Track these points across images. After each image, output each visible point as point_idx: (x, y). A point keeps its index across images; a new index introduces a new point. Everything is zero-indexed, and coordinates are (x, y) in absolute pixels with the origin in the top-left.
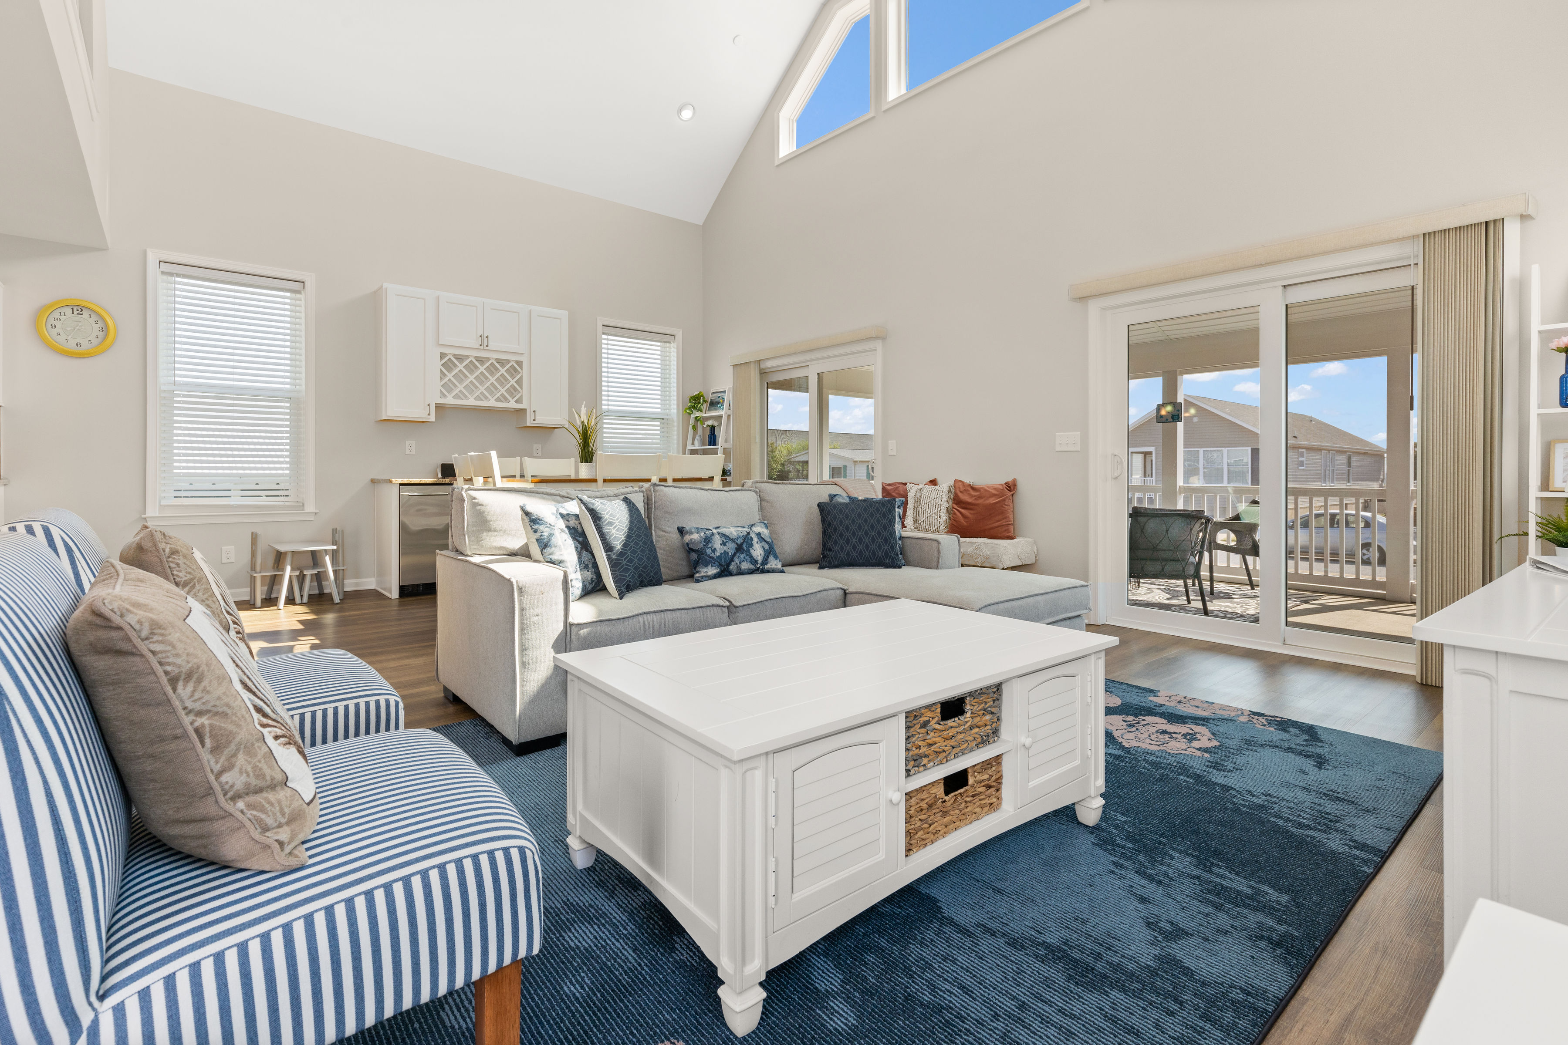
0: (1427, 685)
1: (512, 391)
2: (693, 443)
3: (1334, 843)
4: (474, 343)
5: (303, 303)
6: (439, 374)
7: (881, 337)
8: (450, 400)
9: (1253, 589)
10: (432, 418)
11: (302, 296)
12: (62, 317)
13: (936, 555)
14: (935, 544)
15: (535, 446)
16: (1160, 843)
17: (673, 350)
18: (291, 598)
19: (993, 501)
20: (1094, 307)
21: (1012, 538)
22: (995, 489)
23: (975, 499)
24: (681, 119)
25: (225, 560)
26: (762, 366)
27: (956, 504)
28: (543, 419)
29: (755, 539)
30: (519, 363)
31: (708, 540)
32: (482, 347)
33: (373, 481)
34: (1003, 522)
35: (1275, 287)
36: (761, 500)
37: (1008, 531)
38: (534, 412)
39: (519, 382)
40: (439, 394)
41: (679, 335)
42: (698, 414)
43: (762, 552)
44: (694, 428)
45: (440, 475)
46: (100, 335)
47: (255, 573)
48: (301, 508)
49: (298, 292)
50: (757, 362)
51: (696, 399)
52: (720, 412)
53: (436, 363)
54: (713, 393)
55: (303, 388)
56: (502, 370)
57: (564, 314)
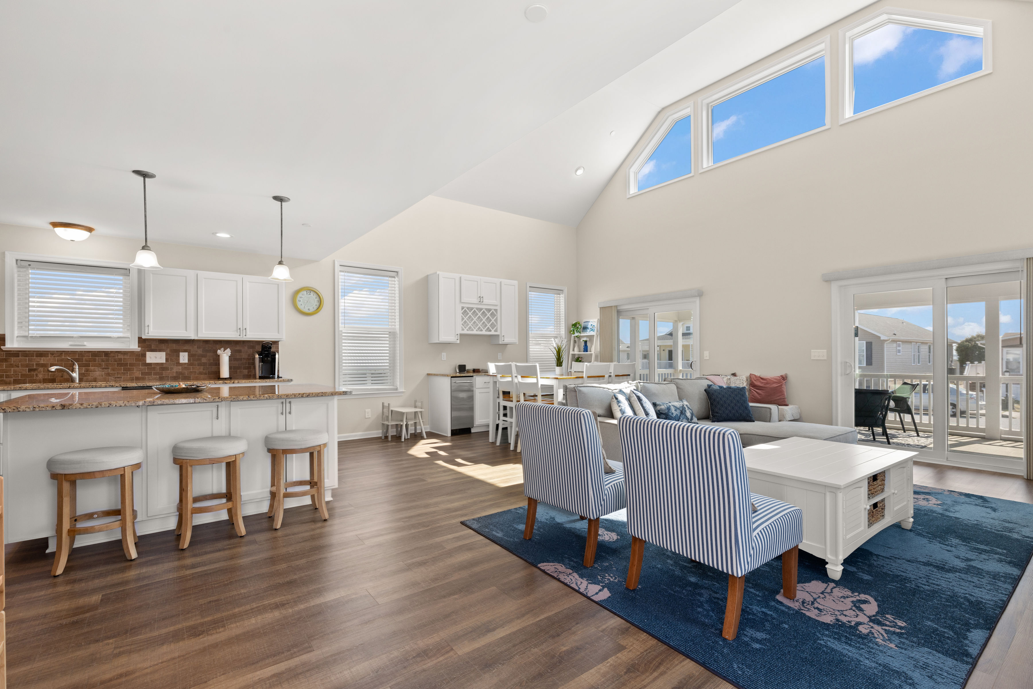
0: (1030, 480)
1: (493, 326)
2: (573, 350)
3: (1015, 536)
4: (476, 300)
5: (396, 282)
6: (461, 318)
7: (700, 294)
8: (465, 332)
9: (905, 432)
10: (458, 342)
11: (396, 279)
12: (303, 296)
13: (769, 415)
14: (769, 410)
15: (499, 354)
16: (942, 535)
17: (562, 298)
18: (398, 436)
19: (775, 385)
20: (835, 286)
21: (787, 405)
22: (775, 379)
23: (765, 384)
24: (576, 174)
25: (367, 417)
26: (619, 308)
27: (752, 387)
28: (507, 340)
29: (686, 408)
30: (496, 310)
31: (669, 409)
32: (480, 303)
33: (428, 375)
34: (782, 397)
35: (942, 279)
36: (677, 388)
37: (784, 401)
38: (503, 336)
39: (496, 320)
40: (461, 329)
41: (566, 291)
42: (576, 334)
43: (690, 414)
44: (575, 342)
45: (458, 371)
46: (318, 304)
47: (386, 423)
48: (397, 389)
49: (394, 277)
50: (616, 306)
51: (575, 325)
52: (592, 333)
53: (459, 312)
54: (584, 322)
55: (397, 327)
56: (488, 315)
57: (515, 283)
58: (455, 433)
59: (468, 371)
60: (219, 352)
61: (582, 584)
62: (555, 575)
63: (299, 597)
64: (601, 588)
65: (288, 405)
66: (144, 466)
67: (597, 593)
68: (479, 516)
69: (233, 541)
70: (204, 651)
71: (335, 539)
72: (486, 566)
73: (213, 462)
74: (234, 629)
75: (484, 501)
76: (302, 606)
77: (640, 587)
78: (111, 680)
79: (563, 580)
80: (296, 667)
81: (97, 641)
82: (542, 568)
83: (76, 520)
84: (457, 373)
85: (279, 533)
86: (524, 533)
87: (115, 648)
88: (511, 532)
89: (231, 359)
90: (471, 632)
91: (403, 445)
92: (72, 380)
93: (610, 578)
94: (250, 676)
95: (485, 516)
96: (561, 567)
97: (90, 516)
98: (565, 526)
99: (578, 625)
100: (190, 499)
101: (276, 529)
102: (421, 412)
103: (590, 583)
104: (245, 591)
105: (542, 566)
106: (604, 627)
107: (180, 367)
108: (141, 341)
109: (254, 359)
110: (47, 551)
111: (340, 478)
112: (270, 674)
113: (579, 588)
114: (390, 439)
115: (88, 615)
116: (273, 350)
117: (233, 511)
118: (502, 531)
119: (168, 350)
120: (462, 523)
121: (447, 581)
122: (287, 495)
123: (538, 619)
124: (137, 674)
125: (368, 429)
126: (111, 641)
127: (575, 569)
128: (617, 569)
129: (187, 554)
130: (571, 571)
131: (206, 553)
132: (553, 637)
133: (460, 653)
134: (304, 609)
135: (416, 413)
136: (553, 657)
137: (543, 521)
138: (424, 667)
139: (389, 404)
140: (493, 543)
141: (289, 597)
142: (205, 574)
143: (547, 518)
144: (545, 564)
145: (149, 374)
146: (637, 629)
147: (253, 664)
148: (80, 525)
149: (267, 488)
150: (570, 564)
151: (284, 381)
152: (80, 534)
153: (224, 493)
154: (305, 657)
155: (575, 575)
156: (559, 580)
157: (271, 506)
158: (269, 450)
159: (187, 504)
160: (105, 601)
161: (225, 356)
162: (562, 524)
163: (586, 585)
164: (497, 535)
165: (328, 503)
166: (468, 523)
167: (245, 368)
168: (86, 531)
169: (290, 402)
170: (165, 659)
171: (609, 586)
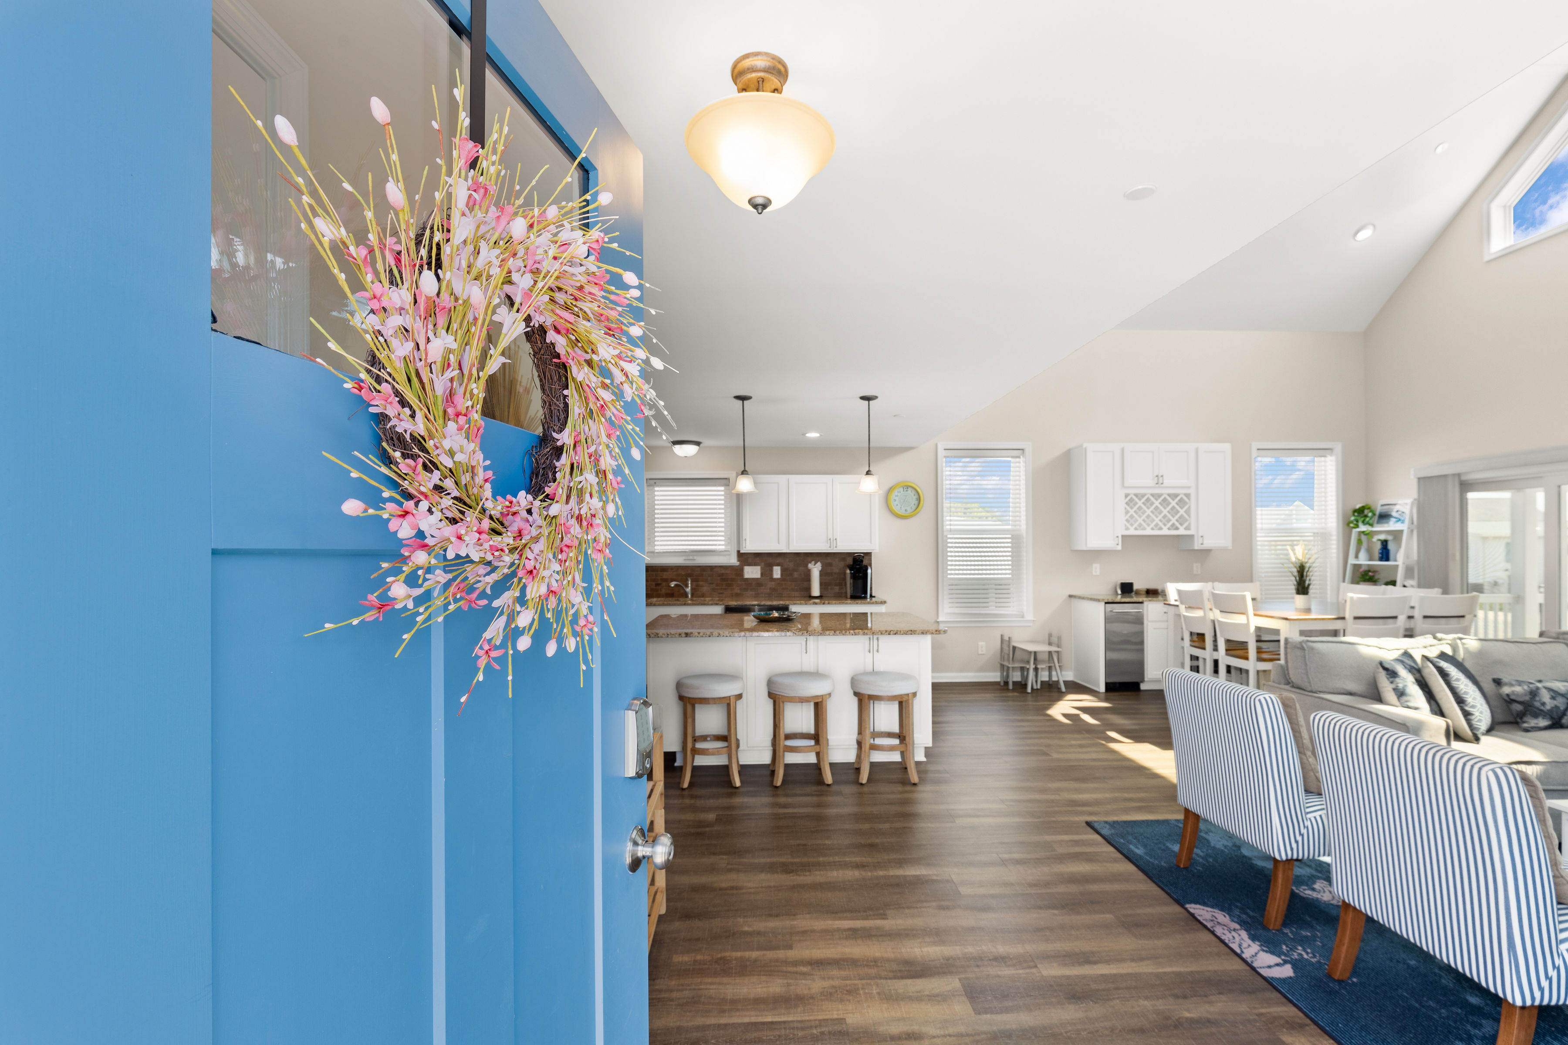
1: (1182, 520)
2: (1357, 557)
4: (1149, 482)
5: (1022, 464)
6: (1124, 512)
8: (1132, 532)
10: (1119, 548)
11: (1022, 459)
12: (899, 494)
15: (1195, 565)
17: (1330, 465)
18: (1023, 683)
24: (1355, 239)
25: (980, 652)
28: (1208, 543)
30: (1188, 495)
31: (1534, 693)
32: (1157, 485)
33: (1070, 596)
38: (1202, 537)
39: (1188, 512)
40: (1124, 527)
41: (1338, 447)
42: (1363, 528)
44: (1359, 542)
45: (1119, 592)
46: (916, 503)
47: (1006, 663)
48: (1023, 616)
49: (1019, 457)
50: (1459, 475)
51: (1361, 512)
52: (1398, 527)
53: (1121, 503)
54: (1382, 505)
55: (1023, 527)
56: (1173, 503)
57: (1227, 447)
58: (1112, 688)
59: (1138, 593)
60: (810, 566)
61: (1250, 948)
62: (1209, 925)
63: (878, 862)
64: (1282, 962)
65: (875, 641)
66: (744, 696)
67: (1270, 967)
68: (1115, 818)
69: (820, 788)
70: (794, 888)
71: (924, 808)
72: (1107, 887)
73: (803, 700)
74: (818, 877)
75: (1131, 800)
76: (881, 873)
77: (1355, 980)
78: (726, 889)
79: (1219, 934)
80: (871, 928)
81: (715, 854)
82: (1192, 910)
83: (695, 740)
84: (1117, 594)
85: (866, 789)
86: (1178, 856)
87: (728, 864)
88: (1159, 852)
89: (822, 574)
90: (1065, 956)
91: (1029, 697)
92: (685, 595)
93: (1302, 953)
94: (830, 922)
95: (1125, 822)
96: (1222, 917)
97: (704, 738)
98: (1254, 862)
99: (1221, 996)
100: (782, 736)
101: (862, 784)
102: (1058, 652)
103: (1264, 951)
104: (829, 843)
105: (1193, 908)
106: (1263, 1011)
107: (773, 583)
108: (740, 555)
109: (845, 573)
110: (676, 764)
111: (935, 734)
112: (846, 927)
113: (1242, 952)
114: (1011, 687)
115: (707, 829)
116: (865, 562)
117: (821, 754)
118: (1145, 846)
119: (763, 564)
120: (1088, 824)
121: (1048, 891)
122: (874, 747)
123: (1161, 970)
124: (744, 891)
125: (982, 669)
126: (725, 857)
127: (1244, 925)
128: (1323, 946)
129: (780, 792)
130: (1237, 926)
131: (796, 795)
132: (1176, 997)
133: (1045, 973)
134: (882, 876)
135: (1050, 653)
136: (1167, 1018)
137: (1217, 847)
138: (999, 973)
139: (1009, 638)
140: (1126, 860)
141: (870, 860)
142: (794, 817)
143: (1228, 844)
144: (1198, 906)
145: (746, 590)
146: (1319, 1031)
147: (833, 913)
148: (699, 745)
149: (854, 736)
150: (1240, 917)
151: (876, 603)
152: (699, 754)
153: (812, 735)
154: (879, 923)
155: (1244, 934)
156: (1213, 933)
157: (859, 756)
158: (856, 694)
159: (779, 741)
160: (719, 820)
161: (816, 570)
162: (1250, 859)
163: (1256, 951)
164: (1137, 851)
165: (918, 764)
166: (1096, 825)
167: (836, 585)
168: (703, 752)
169: (878, 639)
170: (763, 885)
171: (1296, 965)
